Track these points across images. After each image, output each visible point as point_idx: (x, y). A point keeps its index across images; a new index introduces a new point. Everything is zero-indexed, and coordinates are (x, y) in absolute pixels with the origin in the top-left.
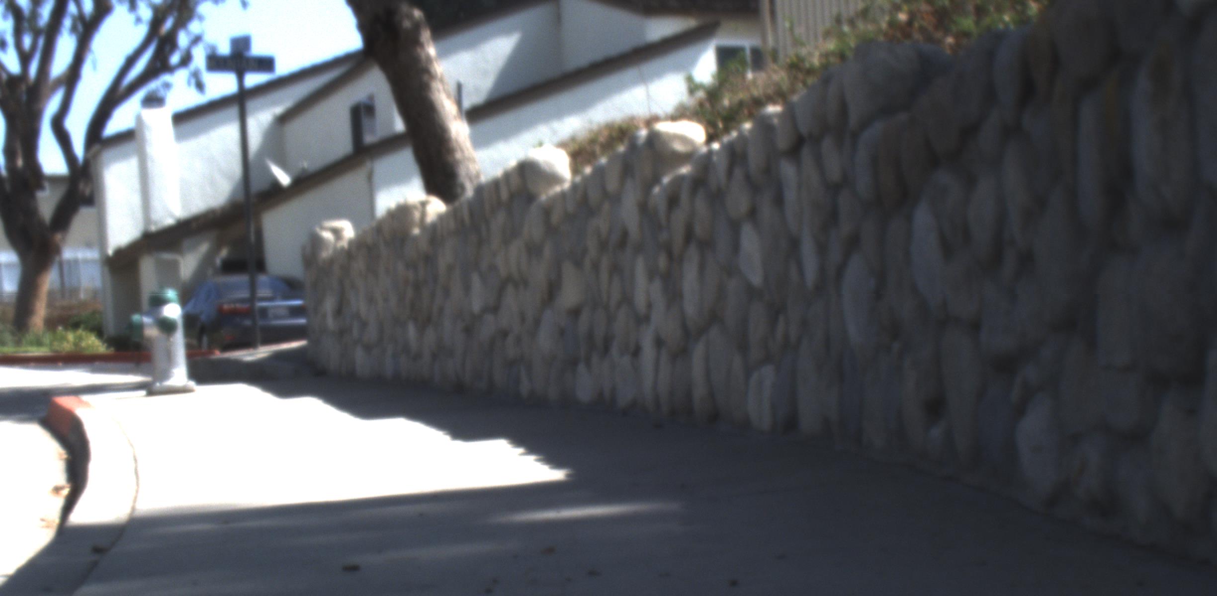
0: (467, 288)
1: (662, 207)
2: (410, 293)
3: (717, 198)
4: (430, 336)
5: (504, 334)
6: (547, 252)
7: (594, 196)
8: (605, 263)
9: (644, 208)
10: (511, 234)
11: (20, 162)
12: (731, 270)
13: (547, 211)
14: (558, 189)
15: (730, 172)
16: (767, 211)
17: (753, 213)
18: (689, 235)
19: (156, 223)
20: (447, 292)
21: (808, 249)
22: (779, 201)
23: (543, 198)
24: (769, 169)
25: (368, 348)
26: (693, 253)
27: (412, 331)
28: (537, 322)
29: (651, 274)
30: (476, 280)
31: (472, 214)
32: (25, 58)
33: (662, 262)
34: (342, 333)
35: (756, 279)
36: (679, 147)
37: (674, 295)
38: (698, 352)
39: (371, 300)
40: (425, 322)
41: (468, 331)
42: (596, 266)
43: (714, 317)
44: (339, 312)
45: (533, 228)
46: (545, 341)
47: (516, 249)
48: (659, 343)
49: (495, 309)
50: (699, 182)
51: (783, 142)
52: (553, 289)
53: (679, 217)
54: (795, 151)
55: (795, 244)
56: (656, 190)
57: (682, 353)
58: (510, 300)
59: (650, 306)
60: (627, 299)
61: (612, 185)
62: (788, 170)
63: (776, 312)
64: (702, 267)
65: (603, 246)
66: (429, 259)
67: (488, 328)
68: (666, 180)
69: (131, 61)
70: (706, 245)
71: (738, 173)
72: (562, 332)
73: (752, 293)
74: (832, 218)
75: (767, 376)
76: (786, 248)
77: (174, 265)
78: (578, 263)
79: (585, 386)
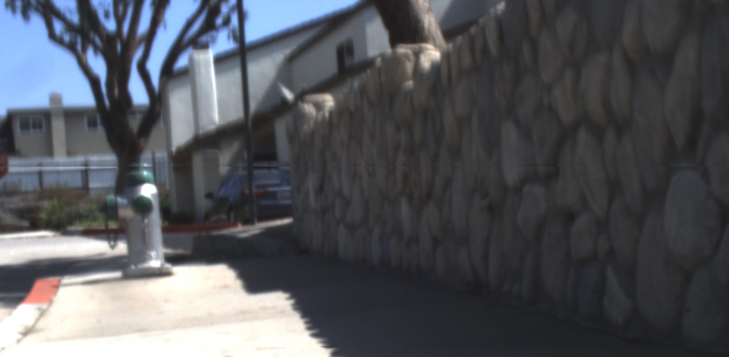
11: (116, 91)
32: (120, 22)
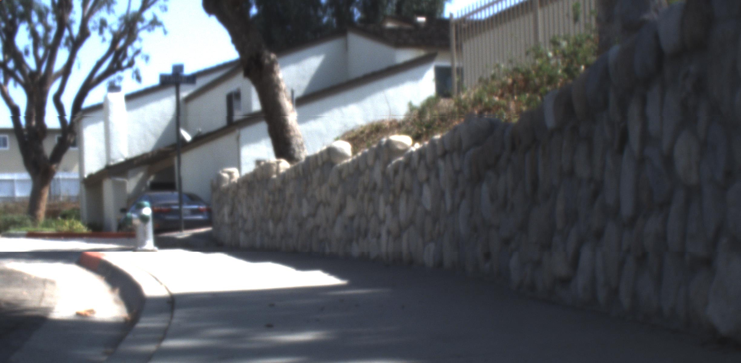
0: (300, 205)
1: (391, 174)
2: (270, 206)
3: (414, 172)
4: (281, 227)
5: (318, 227)
6: (340, 190)
7: (362, 166)
8: (366, 197)
9: (384, 174)
10: (323, 181)
11: (34, 123)
12: (419, 203)
13: (340, 172)
14: (345, 161)
15: (419, 162)
16: (433, 179)
17: (428, 180)
18: (402, 187)
19: (113, 160)
20: (290, 206)
21: (448, 196)
22: (437, 176)
23: (339, 165)
24: (434, 162)
25: (247, 233)
26: (404, 196)
27: (271, 225)
28: (334, 222)
29: (387, 203)
30: (305, 202)
31: (304, 170)
32: (39, 62)
33: (391, 198)
34: (233, 224)
35: (428, 207)
36: (400, 147)
37: (395, 212)
38: (405, 237)
39: (249, 209)
40: (278, 220)
41: (300, 225)
42: (362, 198)
43: (411, 222)
44: (231, 214)
45: (333, 179)
46: (338, 231)
47: (324, 188)
48: (389, 233)
49: (314, 215)
50: (407, 164)
51: (439, 152)
52: (342, 207)
53: (398, 179)
54: (445, 154)
55: (443, 194)
56: (389, 166)
57: (398, 237)
58: (321, 211)
59: (385, 216)
60: (375, 213)
61: (370, 162)
62: (441, 163)
63: (435, 220)
64: (407, 201)
65: (366, 189)
66: (281, 191)
67: (310, 224)
68: (394, 162)
69: (99, 64)
70: (409, 192)
71: (422, 163)
72: (346, 227)
73: (427, 213)
74: (455, 185)
75: (432, 247)
76: (440, 195)
77: (123, 185)
78: (354, 196)
79: (356, 250)
